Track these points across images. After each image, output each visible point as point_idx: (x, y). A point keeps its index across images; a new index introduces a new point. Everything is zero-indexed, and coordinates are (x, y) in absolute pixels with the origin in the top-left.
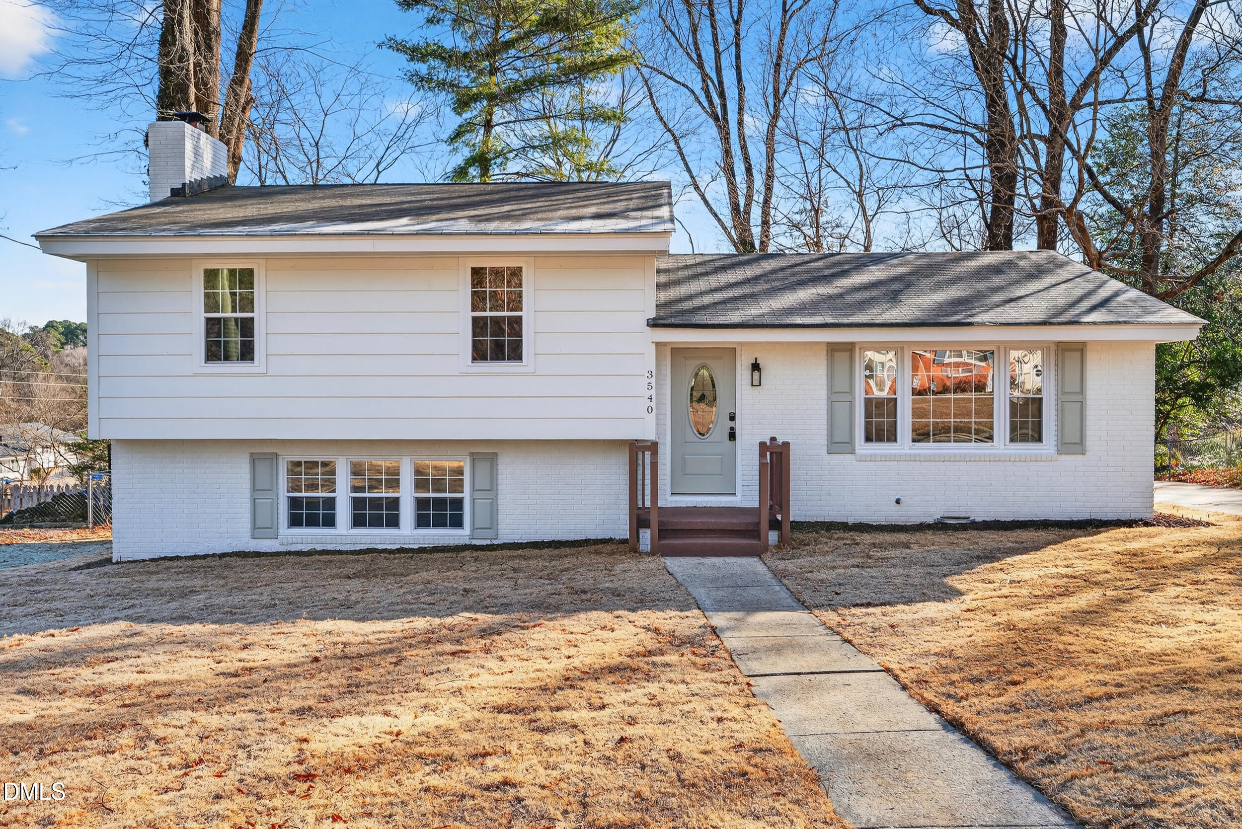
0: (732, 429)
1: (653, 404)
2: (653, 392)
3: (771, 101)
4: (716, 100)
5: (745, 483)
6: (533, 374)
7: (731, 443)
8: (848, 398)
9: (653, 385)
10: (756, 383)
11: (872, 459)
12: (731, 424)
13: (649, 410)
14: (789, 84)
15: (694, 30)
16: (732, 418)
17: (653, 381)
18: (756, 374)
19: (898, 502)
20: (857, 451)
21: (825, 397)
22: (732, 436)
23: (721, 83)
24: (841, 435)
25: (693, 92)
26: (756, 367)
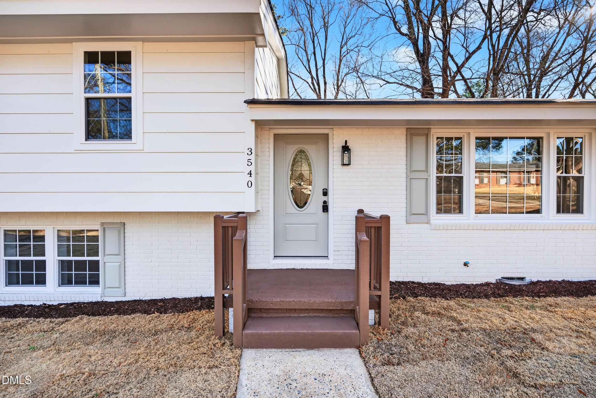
0: (325, 202)
1: (253, 179)
2: (252, 168)
3: (336, 87)
4: (317, 87)
5: (336, 249)
6: (141, 151)
7: (325, 214)
8: (424, 175)
9: (253, 161)
10: (346, 162)
11: (446, 228)
12: (325, 198)
13: (249, 184)
14: (342, 81)
15: (309, 61)
16: (325, 193)
17: (253, 157)
18: (346, 155)
19: (466, 264)
20: (431, 221)
21: (405, 175)
22: (325, 208)
23: (318, 80)
24: (419, 208)
25: (308, 83)
26: (346, 149)
